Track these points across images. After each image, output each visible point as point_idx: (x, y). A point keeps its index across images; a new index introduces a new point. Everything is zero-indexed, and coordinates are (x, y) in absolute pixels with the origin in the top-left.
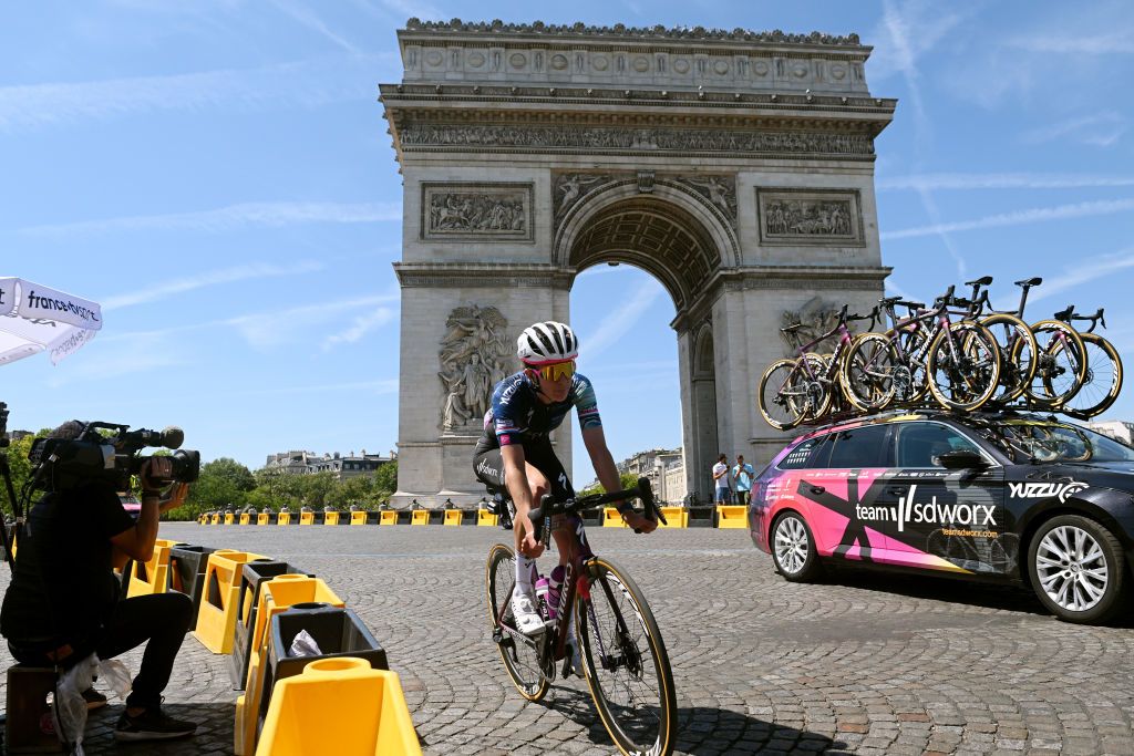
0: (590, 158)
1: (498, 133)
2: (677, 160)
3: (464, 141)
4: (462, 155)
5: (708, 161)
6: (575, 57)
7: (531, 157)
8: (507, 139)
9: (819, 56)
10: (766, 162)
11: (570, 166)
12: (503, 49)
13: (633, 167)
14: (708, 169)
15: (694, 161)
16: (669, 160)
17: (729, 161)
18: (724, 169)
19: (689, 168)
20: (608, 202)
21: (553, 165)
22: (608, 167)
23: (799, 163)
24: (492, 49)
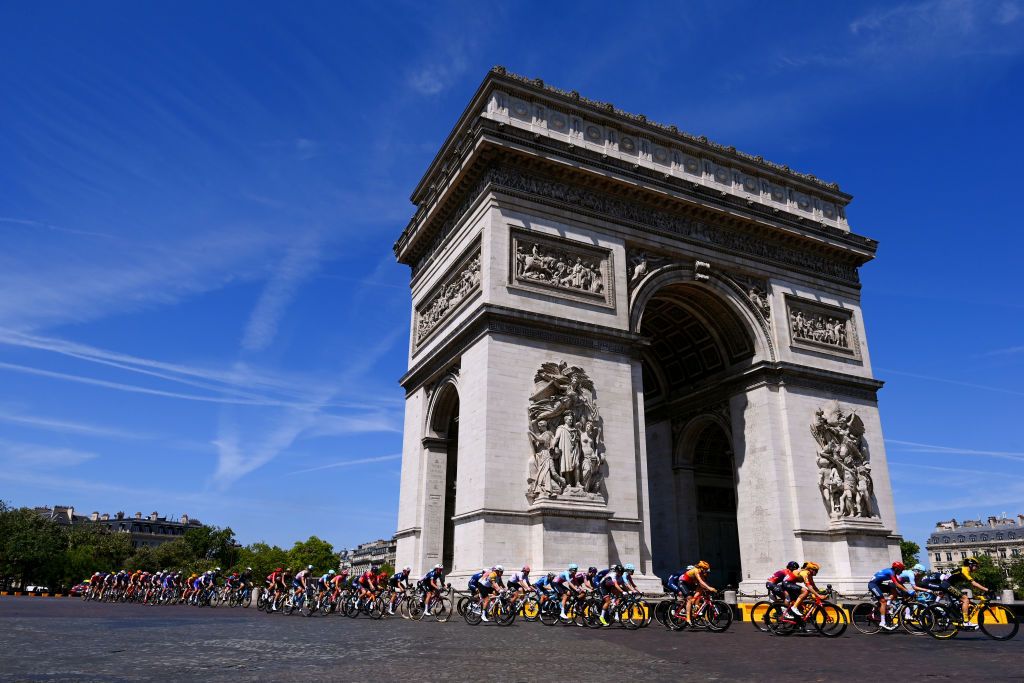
0: (658, 238)
1: (579, 195)
2: (725, 256)
3: (550, 195)
4: (547, 208)
5: (748, 262)
6: (641, 144)
7: (608, 225)
8: (588, 202)
9: (817, 194)
10: (790, 273)
11: (641, 241)
12: (581, 119)
13: (691, 254)
14: (748, 269)
15: (738, 260)
16: (719, 255)
17: (762, 266)
18: (760, 272)
19: (732, 265)
20: (670, 282)
21: (627, 237)
22: (672, 249)
23: (812, 279)
24: (572, 116)
